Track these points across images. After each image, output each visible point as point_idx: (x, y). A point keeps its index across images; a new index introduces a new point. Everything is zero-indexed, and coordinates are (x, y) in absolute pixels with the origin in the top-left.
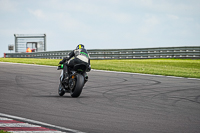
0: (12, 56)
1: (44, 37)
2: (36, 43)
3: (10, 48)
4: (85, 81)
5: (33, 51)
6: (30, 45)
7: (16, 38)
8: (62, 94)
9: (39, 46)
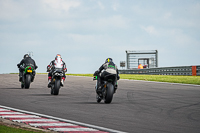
0: (124, 72)
1: (156, 53)
2: (148, 60)
3: (122, 64)
4: (115, 89)
5: (145, 67)
7: (128, 54)
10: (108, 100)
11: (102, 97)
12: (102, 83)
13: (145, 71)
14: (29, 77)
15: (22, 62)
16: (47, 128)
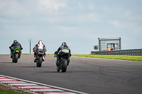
0: (97, 53)
1: (120, 39)
2: (114, 44)
3: (96, 48)
4: (68, 63)
5: (112, 49)
6: (109, 46)
7: (100, 41)
8: (58, 71)
9: (116, 46)
10: (64, 70)
11: (60, 68)
12: (60, 59)
13: (112, 52)
14: (17, 55)
15: (13, 45)
16: (42, 92)
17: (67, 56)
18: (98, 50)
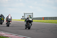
7: (24, 14)
11: (27, 27)
12: (27, 23)
14: (2, 21)
17: (31, 22)
18: (24, 18)
